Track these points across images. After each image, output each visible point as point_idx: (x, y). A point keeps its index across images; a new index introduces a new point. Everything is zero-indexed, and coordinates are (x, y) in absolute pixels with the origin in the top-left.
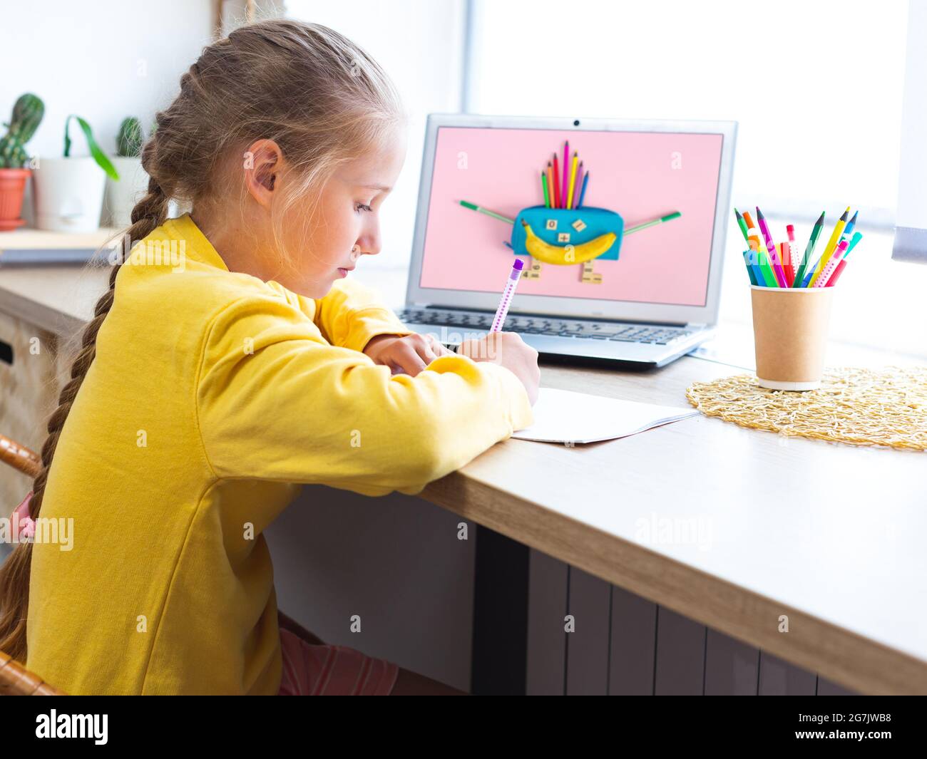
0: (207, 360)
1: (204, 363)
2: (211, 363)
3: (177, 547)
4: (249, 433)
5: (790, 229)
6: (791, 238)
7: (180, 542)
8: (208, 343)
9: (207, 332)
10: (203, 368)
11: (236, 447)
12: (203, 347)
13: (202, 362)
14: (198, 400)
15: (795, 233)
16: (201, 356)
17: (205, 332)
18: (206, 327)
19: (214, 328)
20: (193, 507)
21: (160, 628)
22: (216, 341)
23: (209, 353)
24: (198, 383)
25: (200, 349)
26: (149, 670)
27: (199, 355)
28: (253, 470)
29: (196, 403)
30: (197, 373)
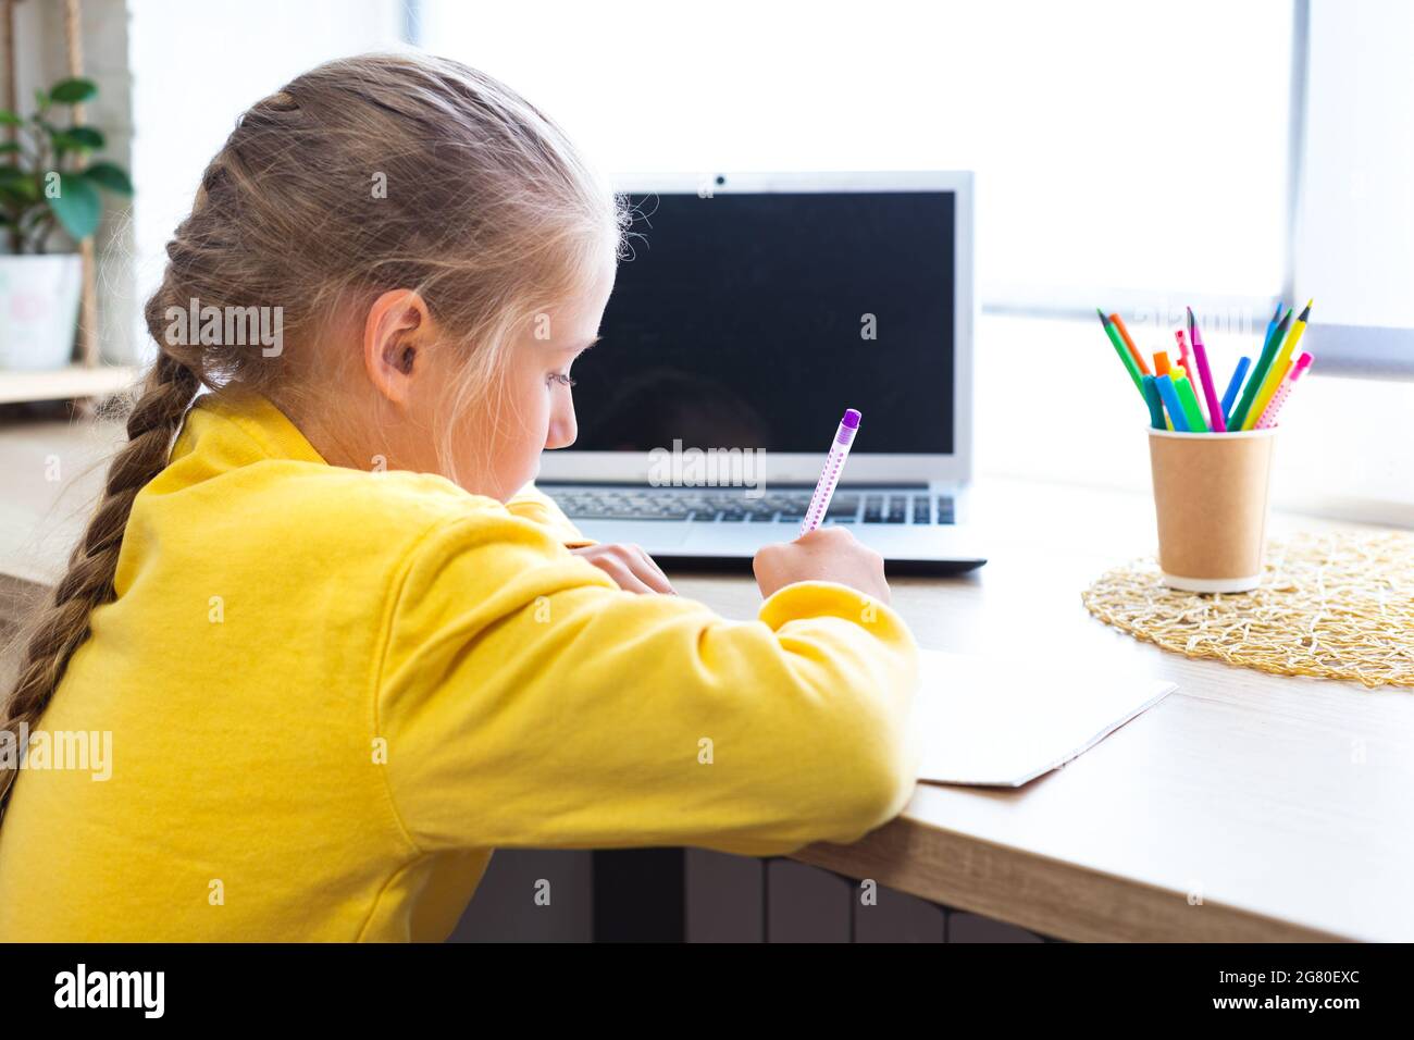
0: (399, 638)
1: (391, 645)
2: (407, 642)
4: (499, 765)
8: (400, 608)
9: (395, 587)
10: (388, 652)
11: (468, 795)
12: (387, 614)
13: (387, 643)
14: (380, 713)
16: (384, 630)
17: (388, 588)
18: (391, 579)
19: (411, 577)
22: (415, 602)
23: (404, 624)
24: (378, 682)
25: (379, 619)
27: (377, 631)
28: (506, 833)
29: (376, 719)
30: (377, 662)
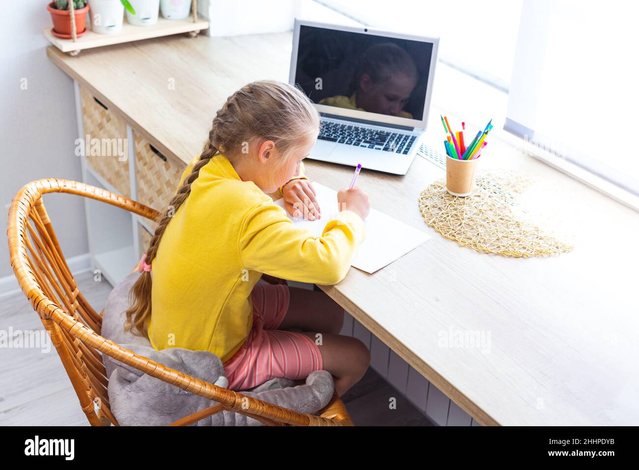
3: (228, 294)
5: (463, 124)
6: (464, 128)
7: (229, 292)
15: (466, 126)
20: (236, 280)
21: (219, 321)
26: (214, 335)
